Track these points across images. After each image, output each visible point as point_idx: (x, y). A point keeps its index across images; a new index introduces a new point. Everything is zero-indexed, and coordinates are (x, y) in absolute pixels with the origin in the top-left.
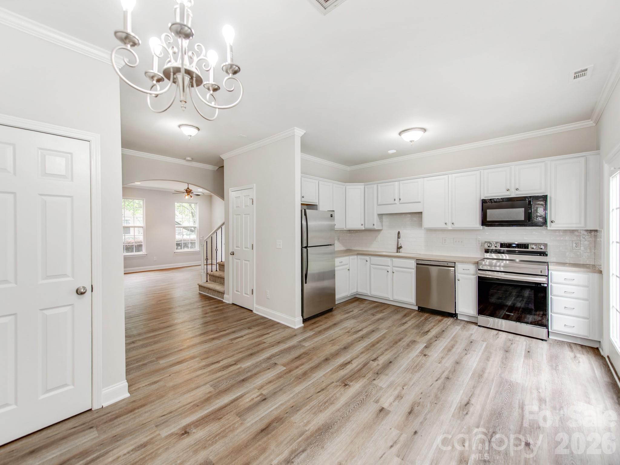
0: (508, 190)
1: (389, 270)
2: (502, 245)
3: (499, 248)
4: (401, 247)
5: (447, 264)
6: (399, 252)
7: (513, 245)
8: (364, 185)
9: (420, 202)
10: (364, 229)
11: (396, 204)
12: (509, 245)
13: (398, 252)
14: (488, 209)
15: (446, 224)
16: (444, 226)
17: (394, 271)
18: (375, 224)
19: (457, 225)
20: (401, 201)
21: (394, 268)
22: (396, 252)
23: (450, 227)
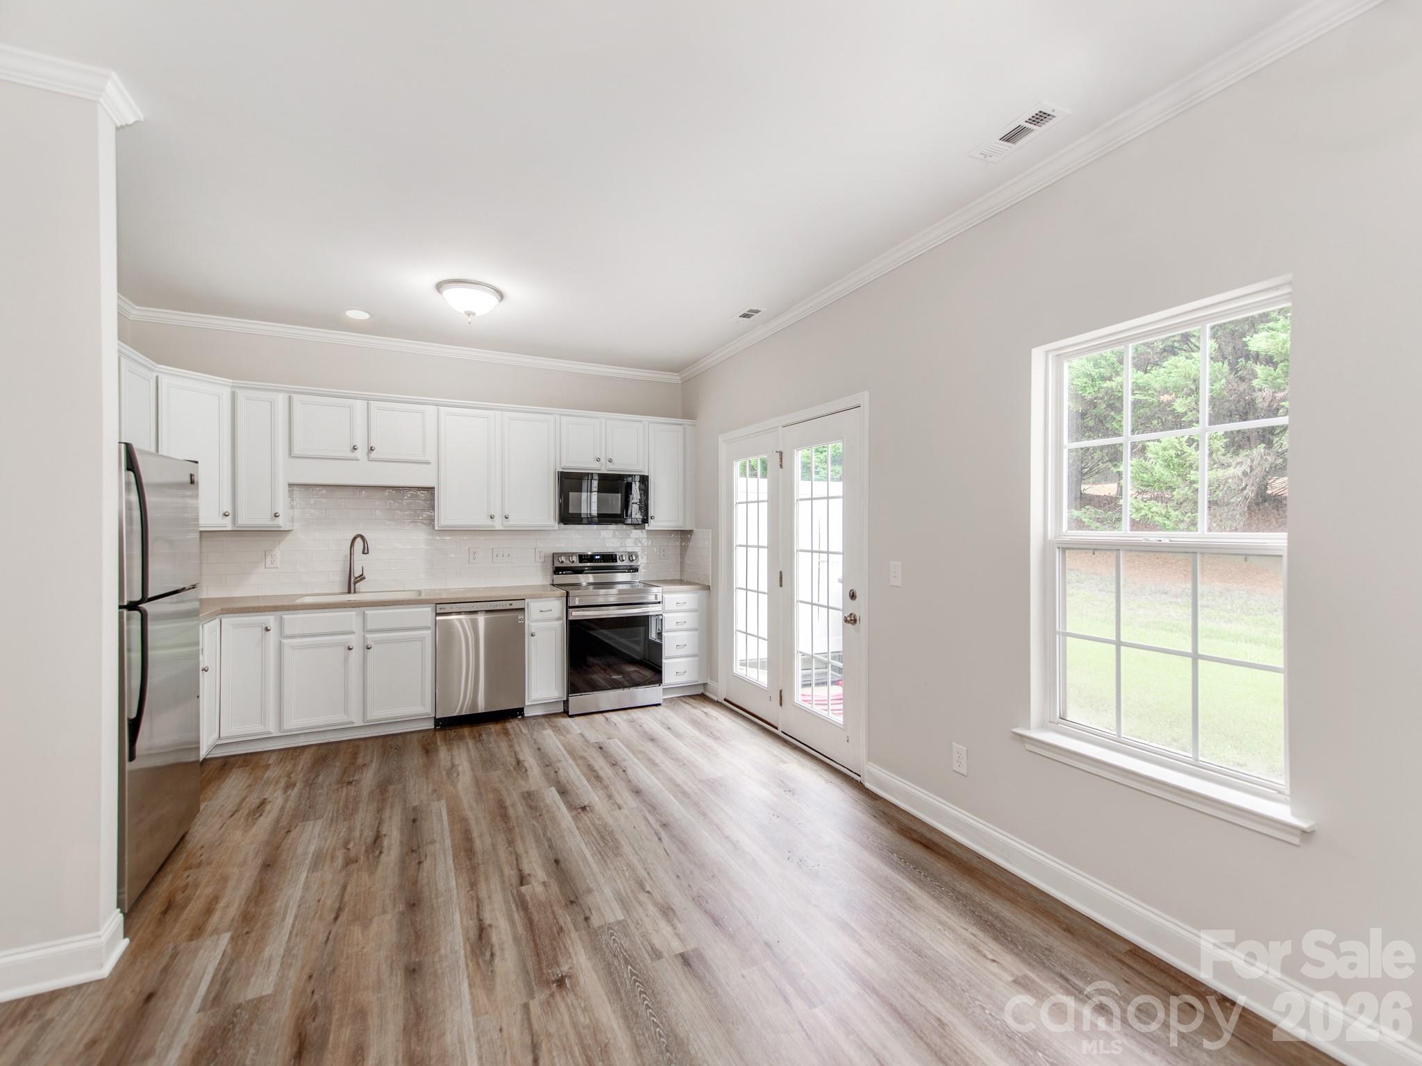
0: (598, 460)
1: (352, 645)
2: (582, 558)
3: (578, 564)
4: (362, 577)
5: (511, 605)
6: (355, 592)
7: (597, 557)
8: (232, 387)
9: (429, 463)
10: (229, 528)
11: (358, 460)
12: (591, 558)
13: (352, 591)
14: (571, 491)
15: (492, 518)
16: (489, 522)
17: (369, 643)
18: (280, 512)
19: (516, 521)
20: (373, 455)
21: (368, 636)
22: (347, 591)
23: (498, 524)
